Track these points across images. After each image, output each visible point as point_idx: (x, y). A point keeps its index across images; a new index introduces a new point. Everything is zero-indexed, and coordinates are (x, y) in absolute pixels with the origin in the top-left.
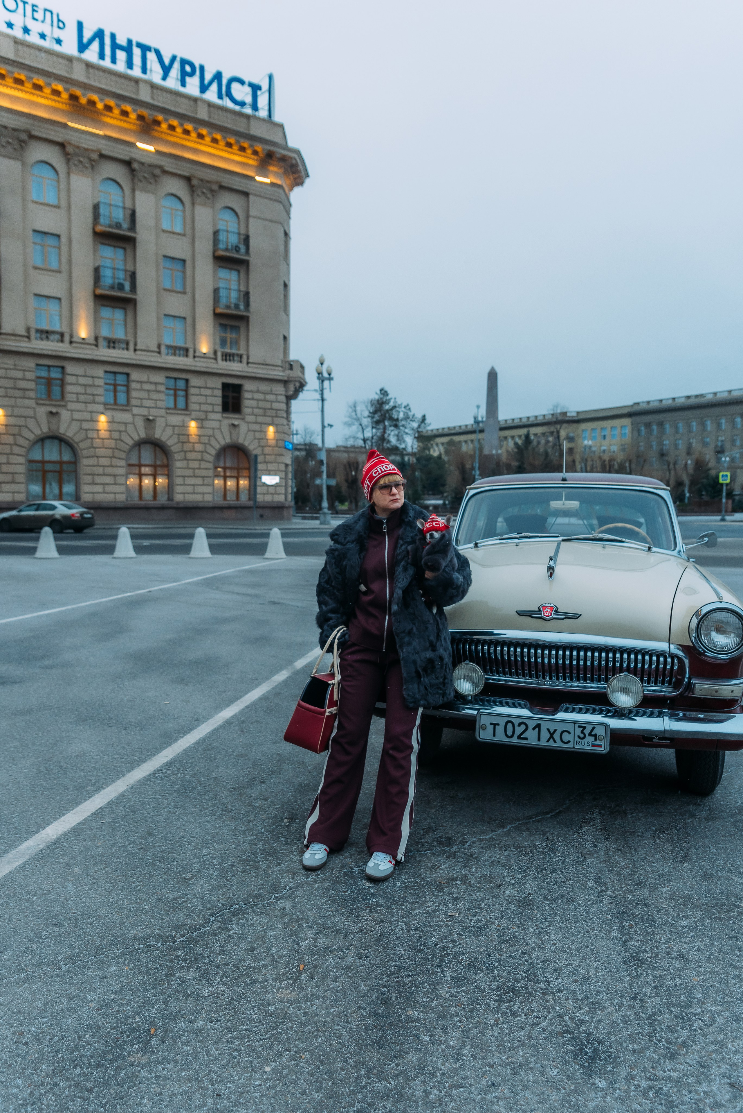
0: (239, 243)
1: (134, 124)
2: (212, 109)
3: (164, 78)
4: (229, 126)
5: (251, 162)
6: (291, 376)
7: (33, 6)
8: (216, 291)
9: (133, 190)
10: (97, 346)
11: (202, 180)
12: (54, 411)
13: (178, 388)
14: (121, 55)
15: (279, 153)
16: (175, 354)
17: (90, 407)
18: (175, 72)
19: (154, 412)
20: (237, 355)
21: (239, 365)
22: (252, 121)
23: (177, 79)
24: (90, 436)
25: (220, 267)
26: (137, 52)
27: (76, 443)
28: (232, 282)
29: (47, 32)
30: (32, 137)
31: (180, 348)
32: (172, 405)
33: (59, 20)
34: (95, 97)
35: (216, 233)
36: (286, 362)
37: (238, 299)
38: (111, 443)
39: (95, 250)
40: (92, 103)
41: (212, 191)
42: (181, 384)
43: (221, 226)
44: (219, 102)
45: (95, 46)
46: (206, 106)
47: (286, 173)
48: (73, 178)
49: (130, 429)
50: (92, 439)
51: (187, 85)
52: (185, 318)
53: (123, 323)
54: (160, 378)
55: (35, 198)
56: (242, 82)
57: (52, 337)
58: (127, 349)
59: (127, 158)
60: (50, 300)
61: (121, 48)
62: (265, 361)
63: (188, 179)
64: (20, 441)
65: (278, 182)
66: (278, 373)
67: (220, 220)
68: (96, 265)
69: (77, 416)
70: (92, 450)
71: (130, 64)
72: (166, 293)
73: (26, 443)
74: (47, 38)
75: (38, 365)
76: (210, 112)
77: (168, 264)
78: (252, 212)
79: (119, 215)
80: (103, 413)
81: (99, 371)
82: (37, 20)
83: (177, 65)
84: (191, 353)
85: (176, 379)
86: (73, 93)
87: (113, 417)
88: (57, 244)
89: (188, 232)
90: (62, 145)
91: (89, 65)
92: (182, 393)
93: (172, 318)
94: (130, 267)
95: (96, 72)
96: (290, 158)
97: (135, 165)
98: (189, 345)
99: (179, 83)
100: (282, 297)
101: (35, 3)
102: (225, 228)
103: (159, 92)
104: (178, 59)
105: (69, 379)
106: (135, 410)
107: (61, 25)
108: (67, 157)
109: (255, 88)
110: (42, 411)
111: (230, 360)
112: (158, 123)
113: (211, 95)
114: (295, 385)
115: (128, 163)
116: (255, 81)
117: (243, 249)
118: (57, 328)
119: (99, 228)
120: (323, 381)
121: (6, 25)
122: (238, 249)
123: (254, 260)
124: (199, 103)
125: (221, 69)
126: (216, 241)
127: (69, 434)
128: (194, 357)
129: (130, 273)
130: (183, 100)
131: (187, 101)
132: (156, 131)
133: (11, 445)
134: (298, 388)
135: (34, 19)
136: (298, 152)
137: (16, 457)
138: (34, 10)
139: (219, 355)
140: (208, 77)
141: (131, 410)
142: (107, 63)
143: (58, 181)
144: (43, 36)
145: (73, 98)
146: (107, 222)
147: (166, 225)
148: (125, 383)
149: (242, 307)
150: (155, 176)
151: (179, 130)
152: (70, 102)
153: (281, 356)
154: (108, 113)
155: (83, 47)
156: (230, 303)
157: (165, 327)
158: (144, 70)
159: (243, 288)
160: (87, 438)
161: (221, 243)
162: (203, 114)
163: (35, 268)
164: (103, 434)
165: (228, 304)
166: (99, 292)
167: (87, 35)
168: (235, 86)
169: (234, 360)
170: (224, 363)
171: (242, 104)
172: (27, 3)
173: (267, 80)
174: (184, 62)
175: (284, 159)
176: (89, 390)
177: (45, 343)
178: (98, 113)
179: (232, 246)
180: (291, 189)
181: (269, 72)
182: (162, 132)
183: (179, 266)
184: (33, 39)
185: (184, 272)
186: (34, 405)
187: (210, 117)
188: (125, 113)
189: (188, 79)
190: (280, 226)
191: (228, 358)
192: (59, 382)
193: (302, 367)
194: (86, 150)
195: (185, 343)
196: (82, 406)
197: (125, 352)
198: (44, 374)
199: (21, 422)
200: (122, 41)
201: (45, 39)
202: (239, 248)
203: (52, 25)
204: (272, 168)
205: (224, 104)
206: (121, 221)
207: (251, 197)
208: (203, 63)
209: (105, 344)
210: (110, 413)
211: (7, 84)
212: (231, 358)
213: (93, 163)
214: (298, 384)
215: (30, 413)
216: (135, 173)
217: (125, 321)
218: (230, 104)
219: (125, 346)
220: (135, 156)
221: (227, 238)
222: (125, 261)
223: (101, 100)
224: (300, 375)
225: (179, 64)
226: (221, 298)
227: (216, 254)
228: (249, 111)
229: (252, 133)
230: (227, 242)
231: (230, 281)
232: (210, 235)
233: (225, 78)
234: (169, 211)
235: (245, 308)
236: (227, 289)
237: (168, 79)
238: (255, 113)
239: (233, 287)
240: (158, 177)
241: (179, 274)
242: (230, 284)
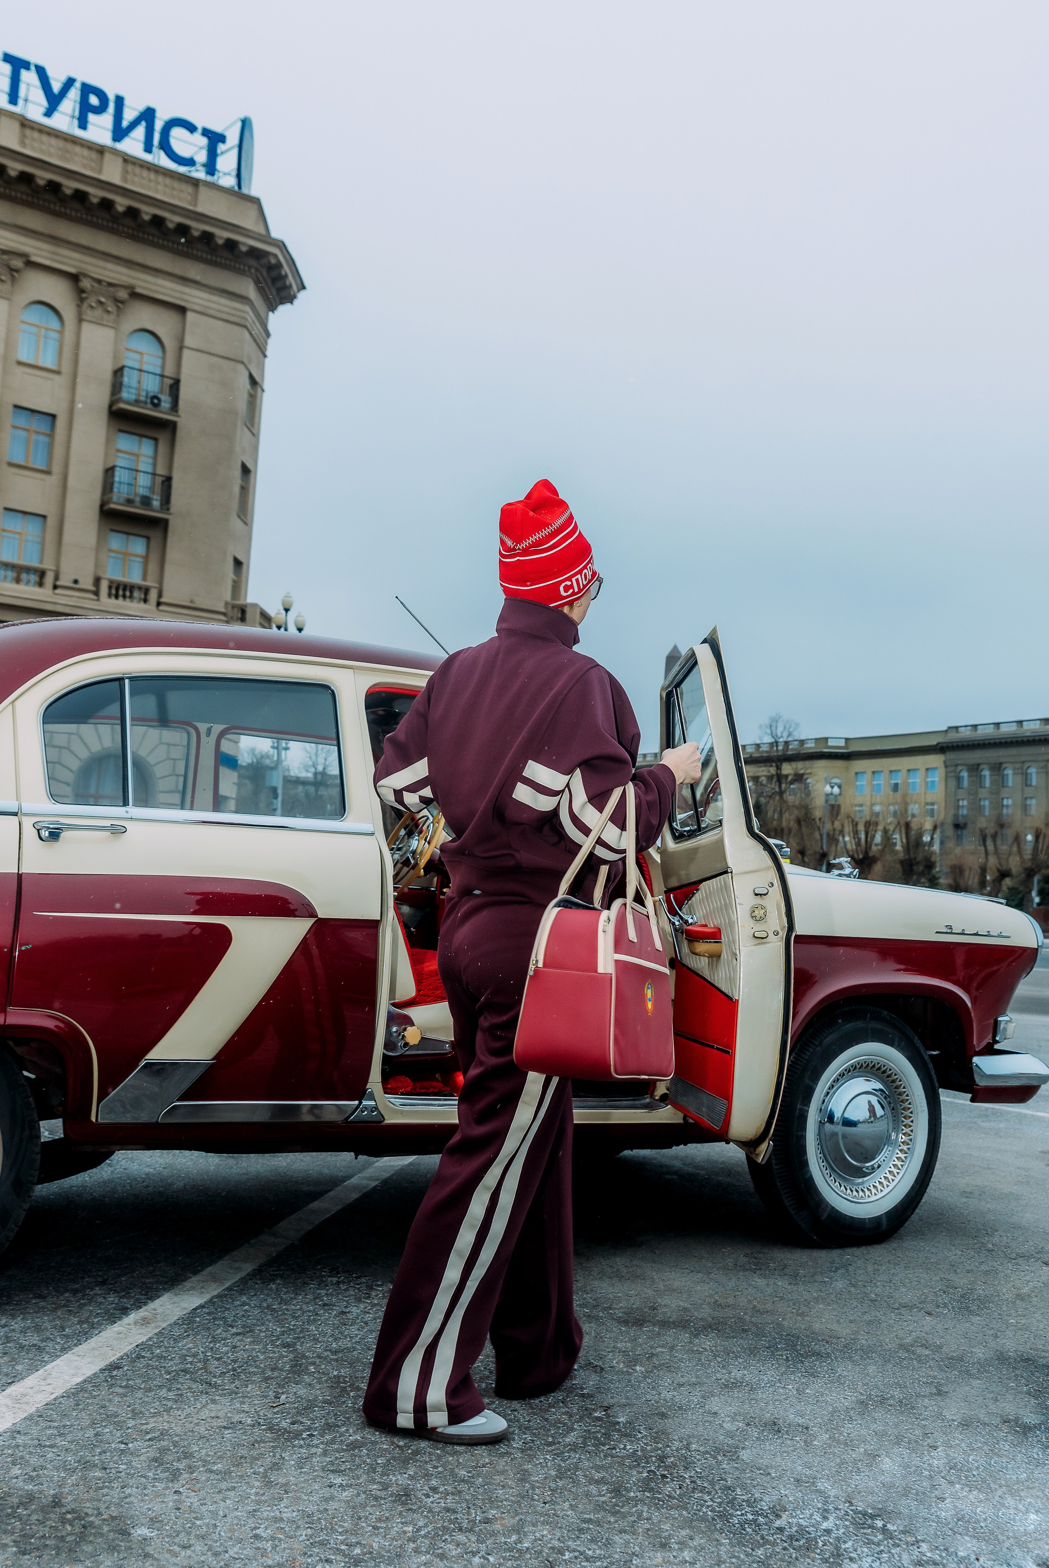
0: (161, 392)
2: (130, 168)
3: (48, 113)
4: (159, 196)
8: (109, 471)
11: (99, 281)
15: (244, 244)
16: (19, 581)
18: (70, 104)
20: (140, 588)
21: (142, 605)
22: (202, 189)
23: (73, 117)
25: (121, 431)
26: (4, 69)
28: (142, 459)
31: (29, 570)
35: (118, 373)
36: (235, 607)
37: (152, 489)
41: (117, 301)
43: (131, 360)
44: (148, 157)
46: (120, 161)
47: (259, 281)
51: (89, 126)
52: (44, 517)
56: (191, 128)
62: (192, 602)
63: (74, 278)
67: (128, 349)
72: (14, 470)
76: (125, 172)
77: (23, 420)
78: (189, 341)
83: (74, 94)
84: (50, 578)
89: (66, 367)
93: (20, 515)
96: (266, 254)
98: (48, 565)
99: (76, 122)
100: (239, 493)
102: (137, 366)
103: (36, 135)
104: (78, 85)
109: (214, 139)
111: (124, 597)
113: (133, 145)
117: (166, 403)
122: (156, 401)
123: (184, 420)
124: (107, 156)
125: (152, 105)
126: (117, 385)
128: (55, 587)
130: (78, 149)
131: (86, 152)
136: (282, 245)
139: (104, 585)
140: (129, 116)
147: (25, 353)
149: (156, 503)
150: (12, 270)
153: (228, 596)
156: (135, 494)
157: (4, 531)
158: (13, 98)
159: (161, 470)
161: (124, 389)
162: (112, 174)
165: (130, 497)
168: (178, 133)
169: (131, 597)
170: (113, 601)
171: (190, 162)
173: (239, 125)
174: (87, 90)
175: (255, 254)
179: (147, 397)
180: (272, 308)
181: (242, 116)
183: (43, 425)
185: (51, 435)
187: (125, 180)
189: (91, 117)
190: (240, 367)
191: (121, 592)
195: (41, 562)
202: (160, 401)
205: (156, 162)
207: (189, 315)
208: (121, 93)
212: (128, 593)
218: (165, 161)
221: (139, 382)
225: (79, 93)
226: (116, 485)
227: (115, 408)
228: (200, 174)
229: (200, 209)
230: (139, 389)
231: (137, 456)
232: (108, 376)
233: (160, 119)
234: (34, 330)
235: (162, 505)
236: (129, 469)
237: (56, 115)
238: (209, 178)
239: (142, 467)
240: (17, 271)
241: (42, 438)
242: (137, 461)
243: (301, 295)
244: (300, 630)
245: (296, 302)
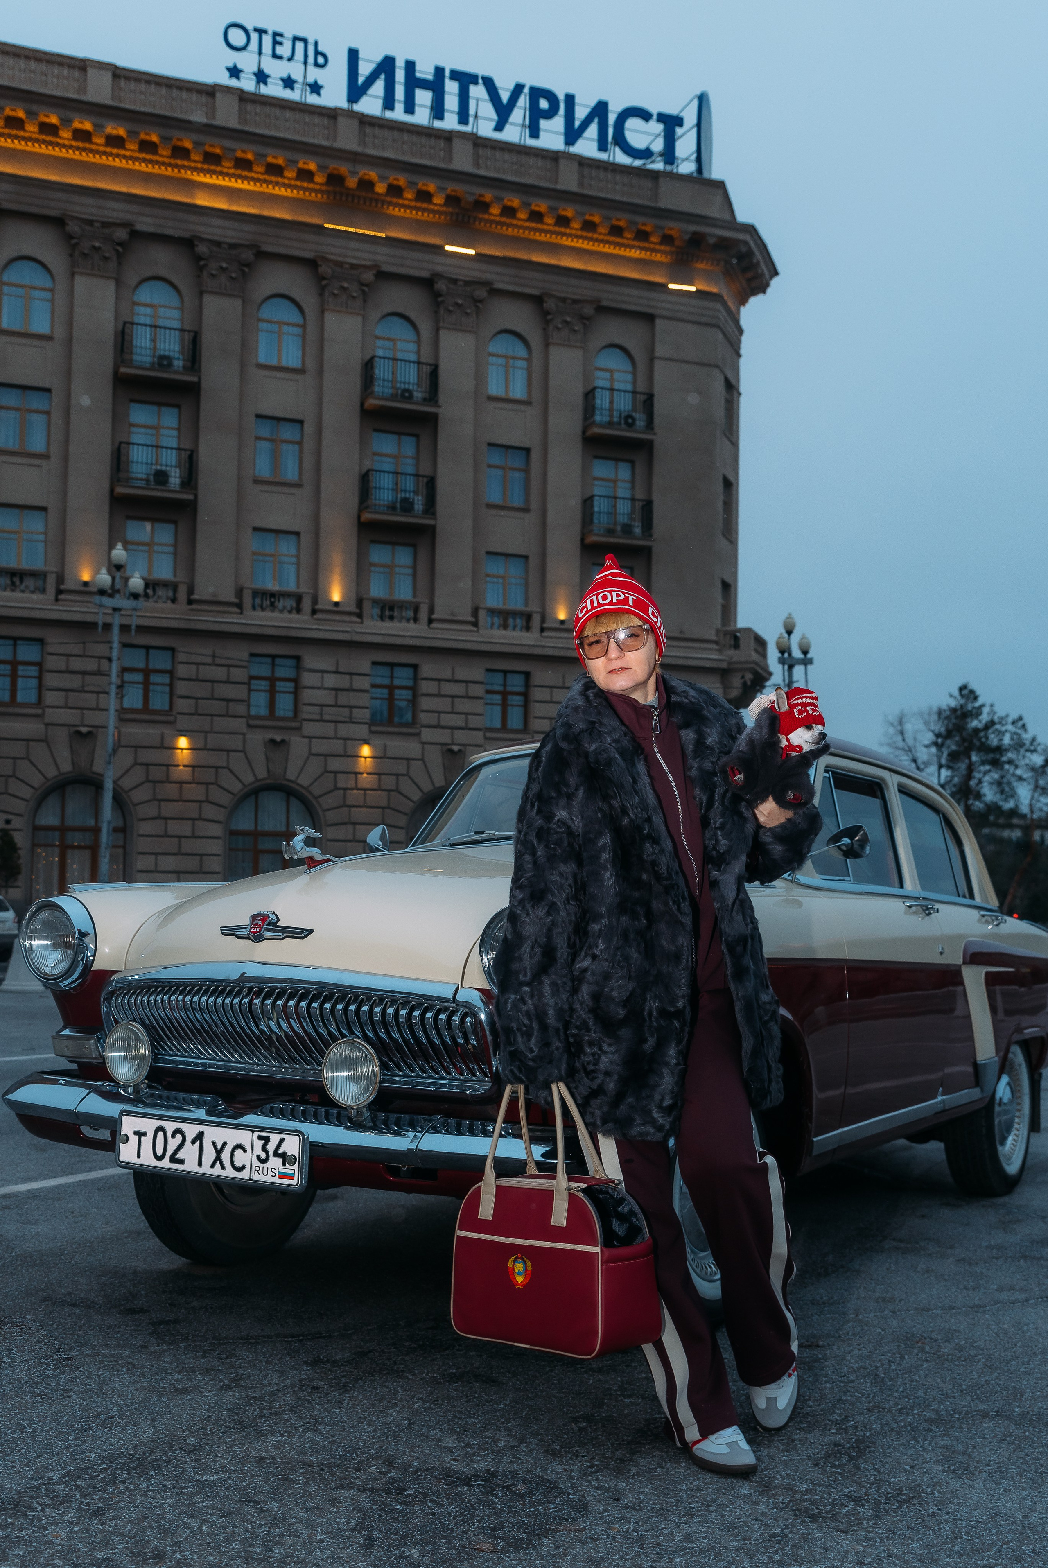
0: (634, 409)
1: (440, 213)
2: (586, 171)
3: (499, 127)
4: (617, 197)
5: (658, 257)
6: (734, 660)
7: (275, 34)
8: (587, 502)
9: (437, 330)
10: (360, 616)
11: (563, 300)
12: (278, 738)
13: (509, 689)
14: (424, 97)
15: (712, 235)
16: (505, 627)
17: (344, 730)
18: (519, 115)
19: (461, 737)
22: (663, 182)
23: (523, 126)
24: (341, 784)
25: (596, 457)
26: (452, 87)
27: (316, 798)
28: (620, 484)
29: (297, 75)
30: (262, 255)
31: (515, 614)
32: (498, 724)
33: (317, 53)
34: (373, 175)
35: (589, 395)
36: (726, 634)
37: (631, 515)
38: (380, 798)
39: (363, 442)
40: (366, 185)
41: (583, 318)
42: (516, 683)
43: (601, 380)
44: (603, 156)
45: (378, 88)
46: (575, 166)
47: (728, 273)
48: (330, 318)
49: (416, 769)
50: (345, 789)
51: (542, 134)
52: (526, 557)
53: (410, 571)
54: (475, 671)
55: (262, 359)
56: (645, 115)
57: (280, 604)
58: (416, 620)
59: (425, 274)
60: (281, 536)
61: (424, 84)
62: (681, 632)
63: (538, 300)
64: (216, 794)
65: (714, 289)
66: (710, 656)
67: (597, 369)
68: (364, 470)
69: (319, 747)
70: (345, 809)
71: (438, 111)
72: (493, 512)
73: (226, 799)
74: (296, 86)
75: (252, 655)
76: (582, 177)
77: (497, 458)
78: (659, 351)
79: (409, 376)
80: (366, 742)
81: (363, 664)
82: (280, 58)
83: (523, 101)
84: (536, 621)
85: (505, 672)
86: (335, 172)
87: (385, 746)
88: (297, 438)
89: (536, 396)
90: (312, 264)
91: (365, 121)
92: (518, 700)
93: (502, 558)
94: (425, 470)
95: (377, 131)
96: (737, 242)
97: (441, 286)
98: (533, 607)
99: (527, 131)
100: (720, 506)
101: (279, 30)
102: (607, 384)
103: (489, 152)
104: (526, 90)
105: (308, 679)
106: (427, 735)
107: (321, 60)
108: (321, 283)
109: (671, 123)
110: (257, 738)
112: (484, 206)
113: (587, 145)
114: (743, 677)
115: (427, 283)
116: (672, 111)
117: (640, 421)
118: (291, 586)
119: (371, 402)
120: (791, 667)
121: (227, 74)
122: (630, 421)
123: (661, 439)
124: (562, 162)
125: (604, 98)
126: (588, 408)
127: (304, 781)
128: (542, 630)
129: (425, 480)
130: (532, 161)
131: (540, 163)
132: (481, 220)
133: (200, 802)
134: (749, 683)
135: (275, 56)
136: (751, 230)
137: (207, 824)
138: (275, 43)
140: (581, 114)
141: (418, 734)
142: (398, 114)
143: (304, 326)
144: (288, 83)
145: (335, 179)
146: (389, 391)
147: (495, 388)
148: (410, 683)
149: (638, 531)
150: (477, 301)
151: (522, 215)
152: (330, 188)
153: (718, 623)
154: (395, 200)
155: (356, 91)
156: (615, 523)
157: (487, 575)
158: (463, 117)
159: (640, 495)
160: (337, 788)
161: (597, 412)
162: (568, 181)
163: (256, 481)
164: (365, 780)
165: (611, 526)
166: (367, 516)
167: (365, 69)
168: (633, 124)
171: (646, 154)
172: (265, 32)
173: (695, 103)
174: (537, 93)
175: (724, 245)
176: (343, 699)
177: (268, 614)
178: (377, 201)
179: (620, 416)
180: (743, 301)
181: (698, 93)
182: (492, 222)
183: (517, 461)
184: (274, 89)
185: (526, 471)
186: (245, 730)
187: (581, 185)
188: (424, 196)
189: (543, 124)
190: (716, 372)
192: (290, 686)
193: (761, 643)
194: (353, 267)
195: (526, 605)
196: (329, 729)
197: (412, 625)
198: (265, 671)
199: (219, 760)
200: (424, 71)
201: (292, 89)
202: (634, 419)
203: (305, 63)
204: (700, 266)
205: (611, 159)
206: (411, 387)
207: (659, 322)
208: (571, 91)
209: (376, 611)
210: (380, 741)
211: (225, 170)
213: (366, 289)
214: (749, 676)
215: (235, 742)
216: (440, 299)
217: (414, 568)
218: (620, 158)
219: (411, 614)
220: (439, 269)
221: (611, 402)
222: (417, 458)
223: (382, 178)
224: (755, 657)
225: (528, 98)
226: (596, 516)
227: (589, 433)
228: (658, 165)
229: (662, 204)
230: (611, 410)
231: (615, 481)
232: (579, 400)
233: (613, 112)
234: (502, 361)
235: (643, 532)
236: (608, 497)
237: (508, 128)
238: (669, 168)
239: (620, 493)
240: (481, 301)
241: (518, 475)
242: (615, 487)
243: (775, 282)
244: (805, 653)
245: (769, 290)
